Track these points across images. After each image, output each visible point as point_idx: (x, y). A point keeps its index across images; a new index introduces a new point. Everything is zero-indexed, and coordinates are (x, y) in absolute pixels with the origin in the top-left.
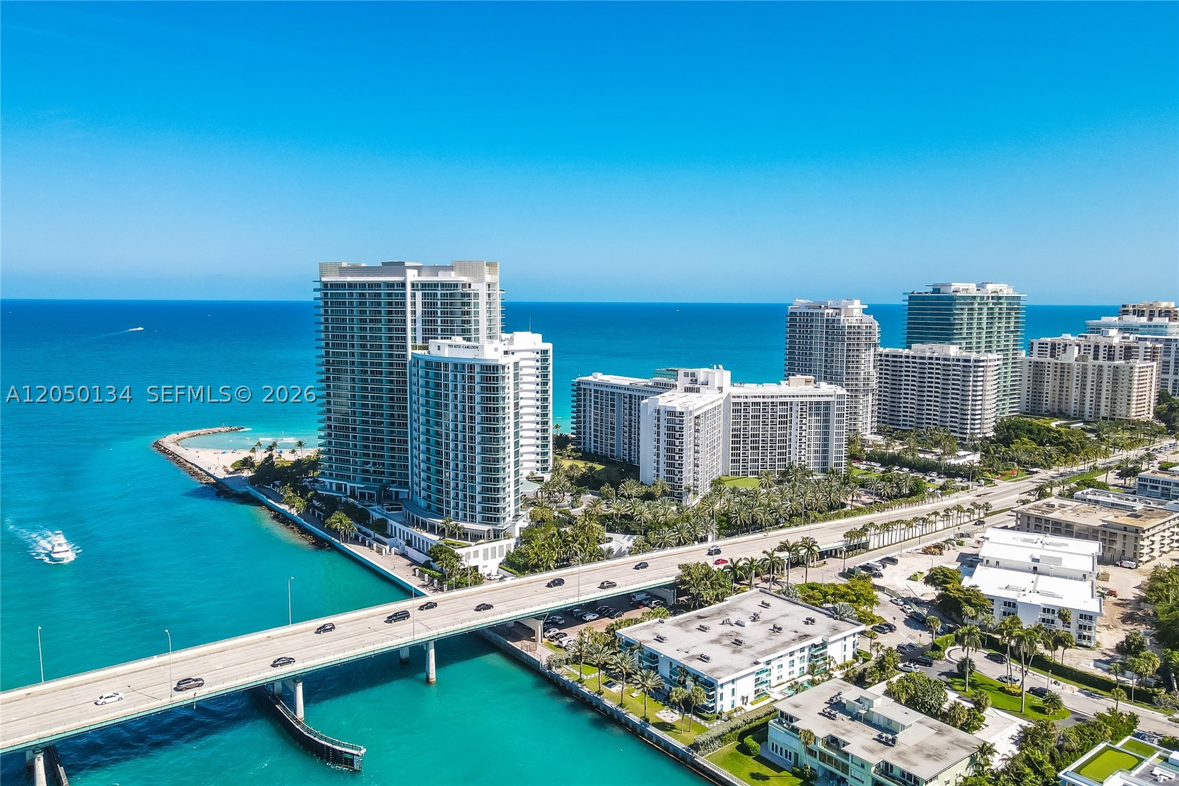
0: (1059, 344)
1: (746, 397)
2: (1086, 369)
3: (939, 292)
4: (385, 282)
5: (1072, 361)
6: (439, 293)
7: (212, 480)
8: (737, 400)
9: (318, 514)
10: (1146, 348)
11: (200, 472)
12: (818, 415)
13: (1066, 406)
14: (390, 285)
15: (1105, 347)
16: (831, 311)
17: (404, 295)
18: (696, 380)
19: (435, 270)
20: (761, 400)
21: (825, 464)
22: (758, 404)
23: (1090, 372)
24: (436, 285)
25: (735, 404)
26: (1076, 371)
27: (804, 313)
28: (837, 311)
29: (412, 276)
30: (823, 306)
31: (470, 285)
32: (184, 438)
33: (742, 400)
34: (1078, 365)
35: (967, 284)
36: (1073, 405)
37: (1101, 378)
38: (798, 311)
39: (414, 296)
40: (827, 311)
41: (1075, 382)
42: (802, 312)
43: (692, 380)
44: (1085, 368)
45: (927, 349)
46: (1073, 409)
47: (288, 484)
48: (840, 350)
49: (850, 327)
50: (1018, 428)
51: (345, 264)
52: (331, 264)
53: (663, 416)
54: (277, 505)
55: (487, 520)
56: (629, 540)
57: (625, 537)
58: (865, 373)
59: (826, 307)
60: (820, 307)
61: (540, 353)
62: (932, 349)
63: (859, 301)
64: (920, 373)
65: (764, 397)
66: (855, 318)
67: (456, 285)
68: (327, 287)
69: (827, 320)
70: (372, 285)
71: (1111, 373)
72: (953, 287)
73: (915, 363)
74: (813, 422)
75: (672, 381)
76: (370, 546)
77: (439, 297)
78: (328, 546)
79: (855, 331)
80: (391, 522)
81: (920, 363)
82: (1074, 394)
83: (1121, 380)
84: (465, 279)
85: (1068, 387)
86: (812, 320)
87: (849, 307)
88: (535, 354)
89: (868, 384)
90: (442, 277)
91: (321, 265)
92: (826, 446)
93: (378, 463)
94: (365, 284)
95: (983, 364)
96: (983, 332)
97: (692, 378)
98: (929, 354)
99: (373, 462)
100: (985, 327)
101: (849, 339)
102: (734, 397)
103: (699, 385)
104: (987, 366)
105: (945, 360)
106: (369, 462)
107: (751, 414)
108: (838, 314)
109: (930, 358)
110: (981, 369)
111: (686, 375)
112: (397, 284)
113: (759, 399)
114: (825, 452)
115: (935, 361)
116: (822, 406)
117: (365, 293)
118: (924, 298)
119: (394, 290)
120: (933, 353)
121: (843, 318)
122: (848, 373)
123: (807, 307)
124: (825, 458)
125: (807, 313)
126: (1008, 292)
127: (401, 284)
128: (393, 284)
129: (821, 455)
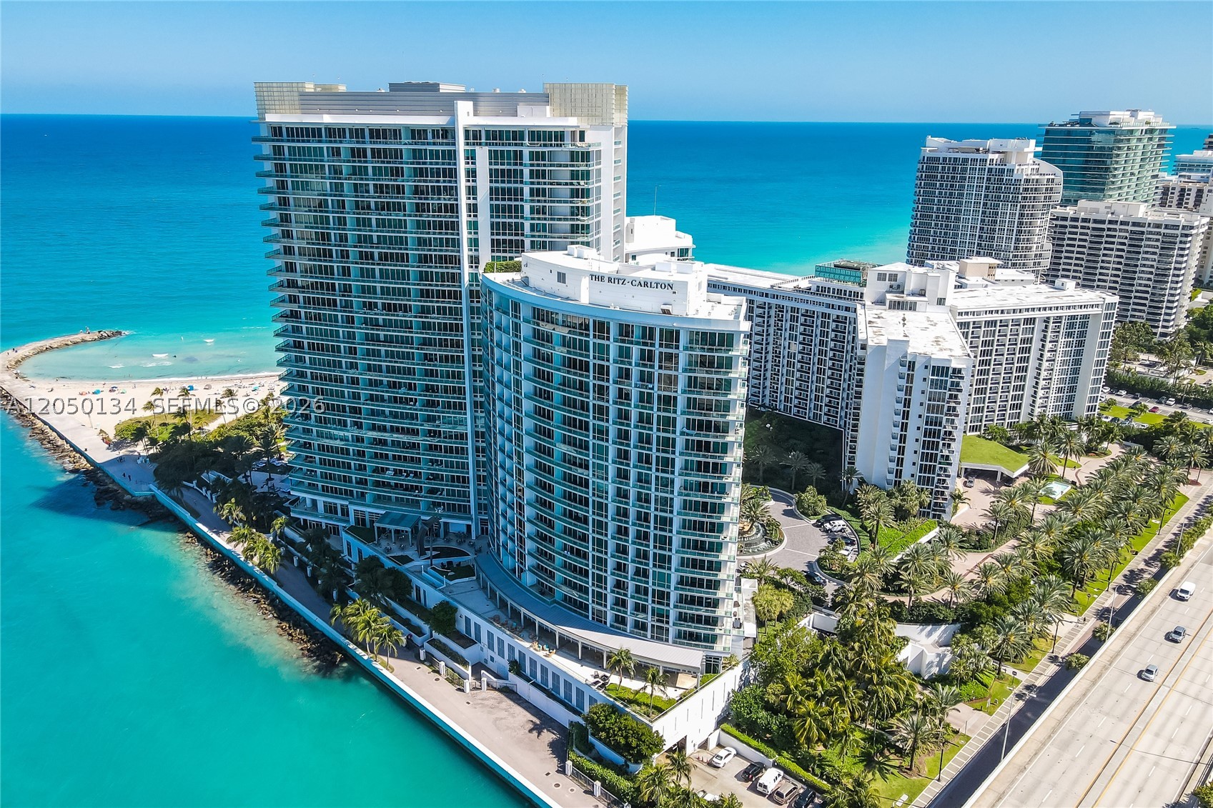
0: (1174, 189)
3: (1090, 124)
4: (407, 127)
6: (526, 152)
7: (84, 461)
8: (964, 319)
9: (300, 561)
11: (60, 442)
12: (1070, 335)
13: (1200, 272)
14: (417, 133)
16: (996, 156)
17: (452, 155)
18: (901, 286)
19: (509, 102)
20: (998, 317)
21: (1069, 407)
22: (994, 323)
24: (517, 135)
27: (949, 159)
28: (1002, 156)
29: (466, 116)
30: (981, 149)
31: (582, 134)
32: (27, 357)
33: (971, 319)
35: (1122, 113)
36: (1210, 269)
38: (941, 155)
39: (471, 157)
40: (991, 156)
42: (948, 156)
43: (891, 287)
45: (1103, 210)
46: (1209, 274)
47: (233, 500)
48: (1008, 213)
49: (1027, 181)
51: (310, 88)
52: (281, 85)
54: (214, 536)
55: (690, 638)
56: (929, 634)
57: (922, 630)
58: (1037, 247)
59: (987, 151)
60: (978, 150)
61: (676, 254)
62: (1110, 208)
63: (1034, 141)
64: (1092, 242)
65: (1002, 312)
66: (1031, 167)
67: (559, 136)
68: (281, 135)
69: (990, 170)
70: (378, 133)
72: (1111, 117)
73: (1087, 228)
74: (1062, 346)
75: (851, 287)
76: (430, 661)
77: (526, 160)
78: (342, 661)
79: (1031, 187)
80: (464, 612)
81: (1094, 229)
84: (572, 122)
85: (1206, 248)
86: (964, 170)
87: (1026, 150)
88: (669, 256)
89: (1039, 263)
90: (530, 118)
91: (259, 87)
92: (1074, 380)
93: (405, 471)
94: (363, 130)
95: (1194, 232)
96: (1135, 178)
97: (893, 283)
98: (1110, 215)
99: (395, 470)
100: (1136, 172)
101: (1025, 198)
102: (960, 314)
103: (908, 295)
104: (1197, 235)
105: (1134, 224)
106: (388, 469)
107: (982, 339)
108: (1003, 162)
109: (1110, 222)
110: (1190, 239)
111: (881, 277)
112: (433, 131)
113: (996, 315)
114: (1072, 389)
115: (1118, 227)
116: (1079, 320)
117: (365, 150)
118: (1069, 132)
119: (428, 144)
120: (1112, 214)
121: (1017, 167)
122: (1016, 248)
123: (951, 150)
124: (1071, 398)
125: (955, 159)
126: (1158, 123)
127: (441, 132)
128: (425, 131)
129: (1065, 394)
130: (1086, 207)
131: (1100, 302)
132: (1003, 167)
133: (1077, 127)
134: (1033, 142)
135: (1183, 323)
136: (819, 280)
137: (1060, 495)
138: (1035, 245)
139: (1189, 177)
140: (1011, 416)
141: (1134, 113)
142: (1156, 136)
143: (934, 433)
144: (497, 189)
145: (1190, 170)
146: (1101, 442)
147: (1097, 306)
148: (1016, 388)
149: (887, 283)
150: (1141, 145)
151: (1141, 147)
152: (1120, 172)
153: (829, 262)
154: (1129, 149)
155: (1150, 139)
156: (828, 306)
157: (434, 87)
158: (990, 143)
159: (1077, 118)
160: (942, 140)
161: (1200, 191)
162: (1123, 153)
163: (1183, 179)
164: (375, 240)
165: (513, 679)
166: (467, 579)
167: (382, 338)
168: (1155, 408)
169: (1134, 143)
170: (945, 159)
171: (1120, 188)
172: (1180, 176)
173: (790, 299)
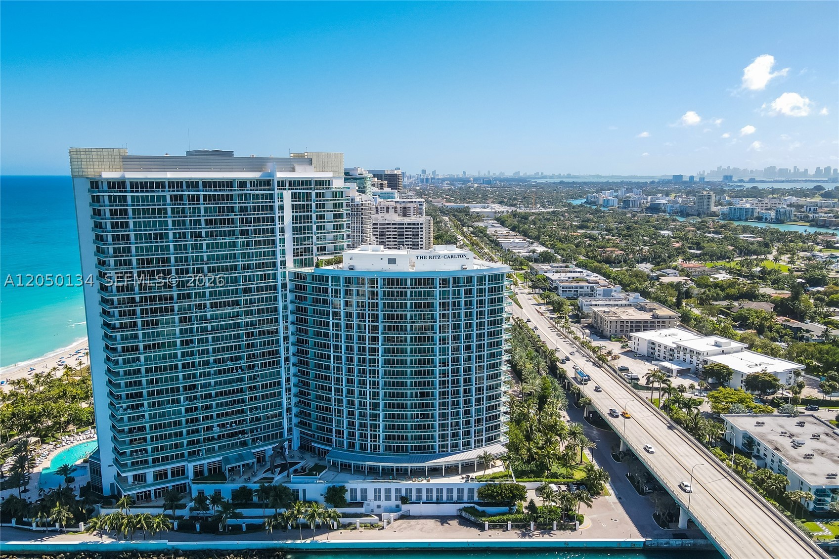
6: (313, 193)
17: (272, 197)
19: (287, 163)
39: (281, 197)
47: (58, 504)
77: (313, 198)
80: (351, 486)
93: (227, 424)
94: (182, 182)
99: (219, 426)
106: (212, 427)
112: (251, 182)
117: (198, 196)
119: (248, 190)
127: (256, 183)
128: (245, 182)
144: (296, 216)
157: (230, 154)
164: (205, 259)
165: (405, 507)
166: (324, 472)
167: (209, 328)
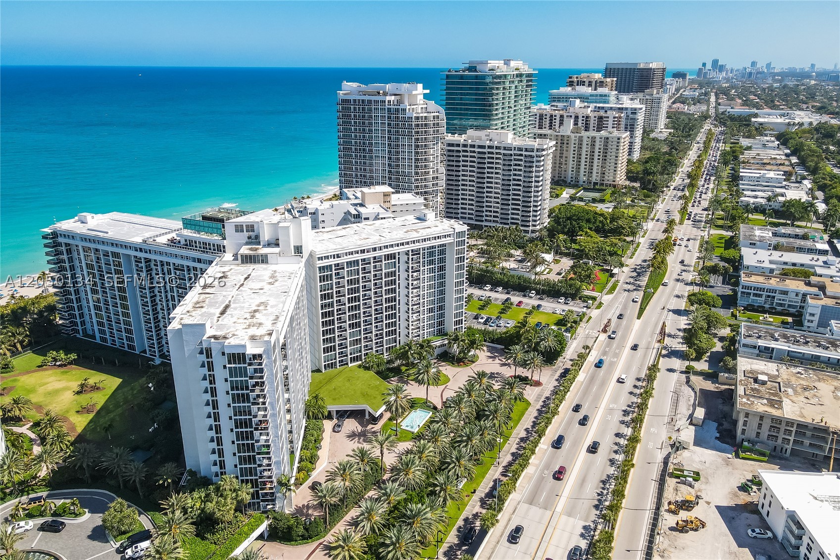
0: (546, 115)
1: (338, 256)
2: (582, 141)
3: (476, 71)
5: (569, 133)
8: (325, 263)
10: (614, 118)
12: (431, 262)
13: (565, 174)
15: (583, 117)
16: (393, 98)
18: (257, 237)
20: (359, 257)
21: (441, 323)
22: (355, 263)
23: (585, 143)
25: (322, 269)
26: (573, 142)
27: (359, 100)
28: (398, 97)
30: (381, 92)
33: (332, 262)
34: (575, 137)
35: (497, 62)
36: (570, 172)
37: (594, 148)
38: (352, 98)
40: (388, 98)
41: (572, 152)
42: (357, 99)
43: (249, 238)
44: (581, 139)
45: (484, 138)
46: (570, 176)
49: (418, 118)
50: (579, 219)
53: (219, 361)
58: (433, 172)
59: (385, 94)
60: (379, 93)
62: (489, 136)
64: (479, 163)
65: (362, 252)
66: (420, 106)
69: (390, 110)
71: (602, 143)
72: (489, 65)
73: (474, 152)
74: (425, 273)
75: (215, 238)
79: (422, 124)
81: (479, 153)
82: (571, 164)
83: (609, 150)
85: (566, 157)
87: (414, 92)
89: (437, 184)
92: (442, 300)
95: (544, 153)
96: (512, 110)
97: (251, 233)
98: (488, 142)
100: (513, 106)
101: (417, 132)
102: (320, 259)
103: (264, 246)
104: (548, 155)
105: (505, 149)
107: (346, 279)
108: (399, 102)
109: (489, 147)
110: (542, 158)
111: (239, 228)
113: (357, 255)
114: (441, 308)
115: (494, 151)
116: (437, 249)
118: (462, 77)
120: (491, 140)
121: (408, 107)
122: (417, 173)
123: (361, 93)
124: (442, 316)
125: (363, 101)
126: (526, 69)
129: (436, 313)
130: (472, 136)
131: (451, 231)
132: (398, 107)
133: (467, 73)
134: (420, 86)
135: (547, 221)
136: (188, 233)
137: (418, 429)
138: (431, 170)
139: (557, 106)
140: (388, 342)
141: (507, 62)
142: (524, 79)
143: (246, 423)
145: (559, 101)
146: (469, 351)
147: (449, 236)
148: (388, 317)
149: (246, 234)
150: (513, 86)
151: (514, 87)
152: (500, 106)
153: (196, 212)
154: (504, 88)
155: (521, 81)
156: (194, 260)
158: (388, 87)
159: (467, 65)
160: (355, 85)
161: (562, 116)
162: (501, 91)
163: (553, 108)
168: (520, 302)
169: (507, 85)
170: (355, 101)
171: (503, 118)
172: (552, 106)
173: (161, 253)
